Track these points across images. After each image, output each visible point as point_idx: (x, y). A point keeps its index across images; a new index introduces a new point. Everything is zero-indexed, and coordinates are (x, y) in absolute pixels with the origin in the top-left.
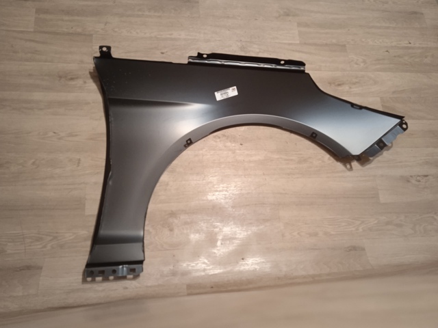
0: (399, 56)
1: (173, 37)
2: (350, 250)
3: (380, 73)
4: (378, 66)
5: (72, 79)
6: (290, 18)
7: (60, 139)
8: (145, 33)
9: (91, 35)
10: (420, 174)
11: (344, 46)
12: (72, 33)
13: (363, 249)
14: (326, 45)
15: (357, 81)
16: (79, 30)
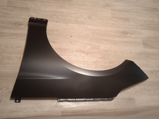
0: (149, 24)
1: (62, 11)
2: (129, 100)
3: (142, 30)
4: (141, 28)
5: (20, 25)
6: (108, 7)
7: (13, 48)
8: (51, 9)
9: (29, 9)
10: (157, 70)
11: (129, 19)
12: (22, 7)
13: (134, 100)
14: (122, 18)
15: (133, 32)
16: (25, 6)
